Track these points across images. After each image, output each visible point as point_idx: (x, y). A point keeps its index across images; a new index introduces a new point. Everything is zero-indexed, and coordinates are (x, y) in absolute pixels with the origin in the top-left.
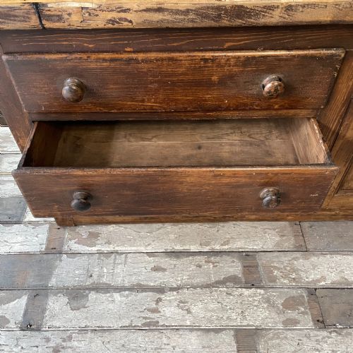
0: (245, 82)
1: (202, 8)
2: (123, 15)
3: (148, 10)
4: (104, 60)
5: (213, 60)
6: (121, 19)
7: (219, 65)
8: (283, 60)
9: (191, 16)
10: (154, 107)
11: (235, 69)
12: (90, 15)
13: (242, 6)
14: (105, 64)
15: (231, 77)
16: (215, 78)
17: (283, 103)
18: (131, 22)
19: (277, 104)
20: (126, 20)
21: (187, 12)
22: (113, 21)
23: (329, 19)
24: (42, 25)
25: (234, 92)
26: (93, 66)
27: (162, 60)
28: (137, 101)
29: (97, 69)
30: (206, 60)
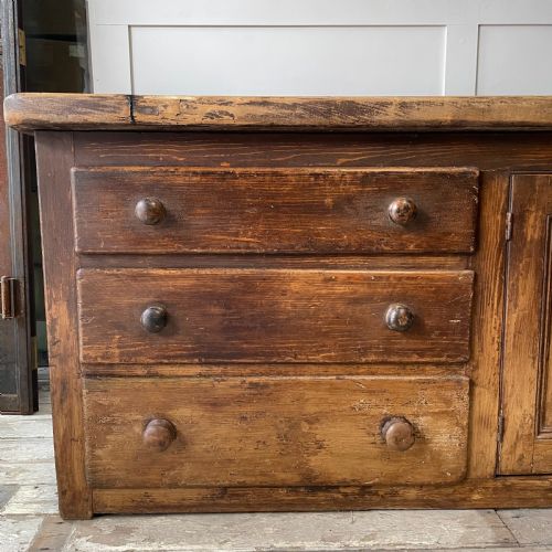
0: (367, 208)
1: (310, 103)
2: (224, 108)
3: (251, 103)
4: (195, 174)
5: (325, 175)
6: (221, 112)
7: (333, 183)
8: (408, 177)
9: (299, 111)
10: (251, 245)
11: (353, 188)
12: (188, 107)
13: (353, 102)
14: (195, 179)
15: (349, 199)
16: (328, 201)
17: (419, 242)
18: (232, 116)
19: (412, 242)
20: (227, 114)
21: (295, 106)
22: (211, 115)
23: (449, 118)
24: (132, 117)
25: (353, 222)
26: (180, 180)
27: (265, 174)
28: (229, 235)
29: (184, 185)
30: (317, 175)
